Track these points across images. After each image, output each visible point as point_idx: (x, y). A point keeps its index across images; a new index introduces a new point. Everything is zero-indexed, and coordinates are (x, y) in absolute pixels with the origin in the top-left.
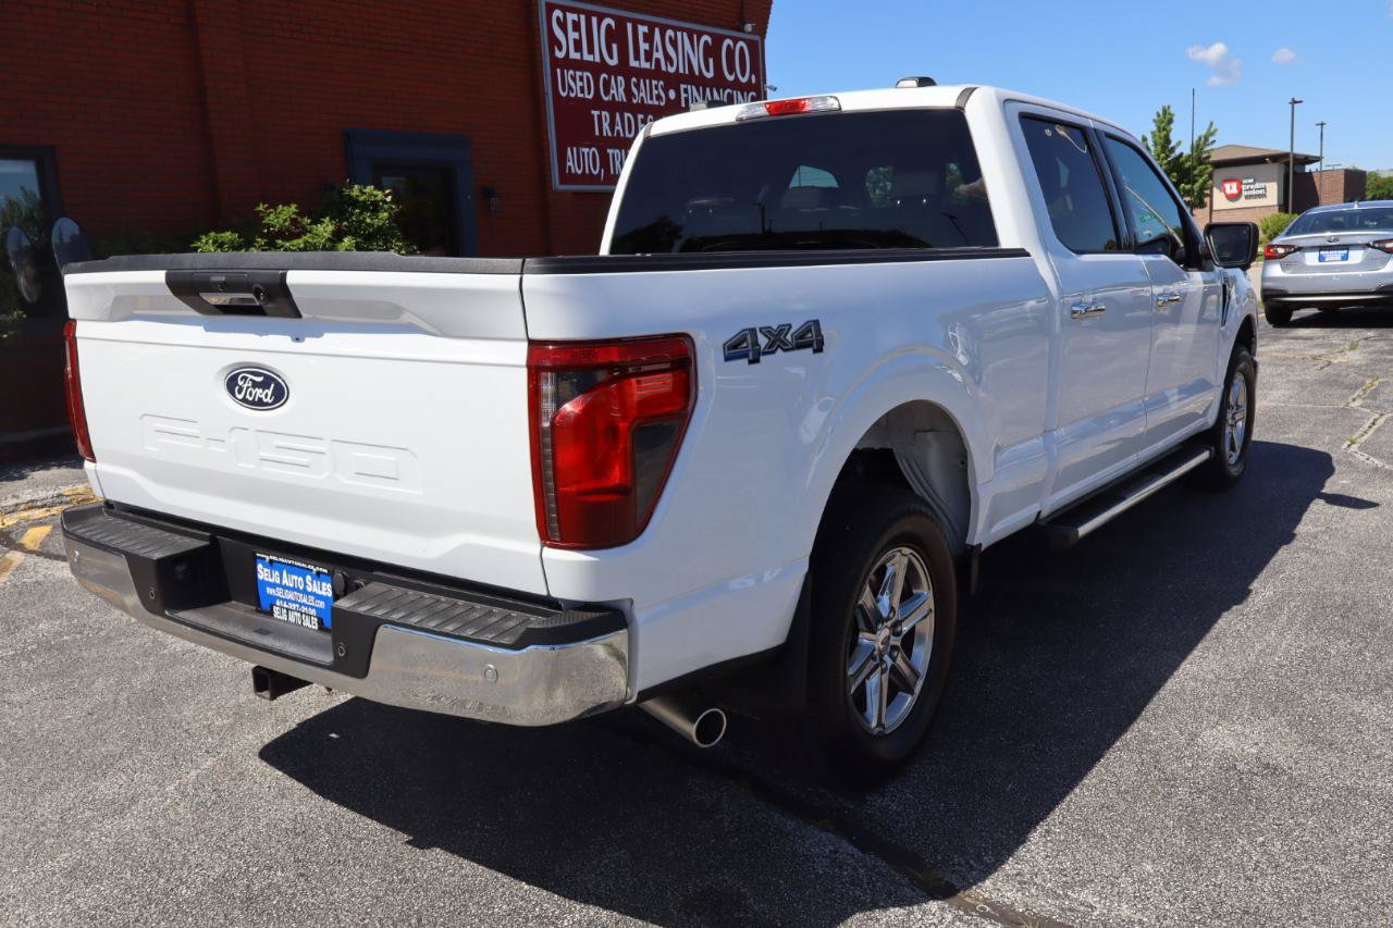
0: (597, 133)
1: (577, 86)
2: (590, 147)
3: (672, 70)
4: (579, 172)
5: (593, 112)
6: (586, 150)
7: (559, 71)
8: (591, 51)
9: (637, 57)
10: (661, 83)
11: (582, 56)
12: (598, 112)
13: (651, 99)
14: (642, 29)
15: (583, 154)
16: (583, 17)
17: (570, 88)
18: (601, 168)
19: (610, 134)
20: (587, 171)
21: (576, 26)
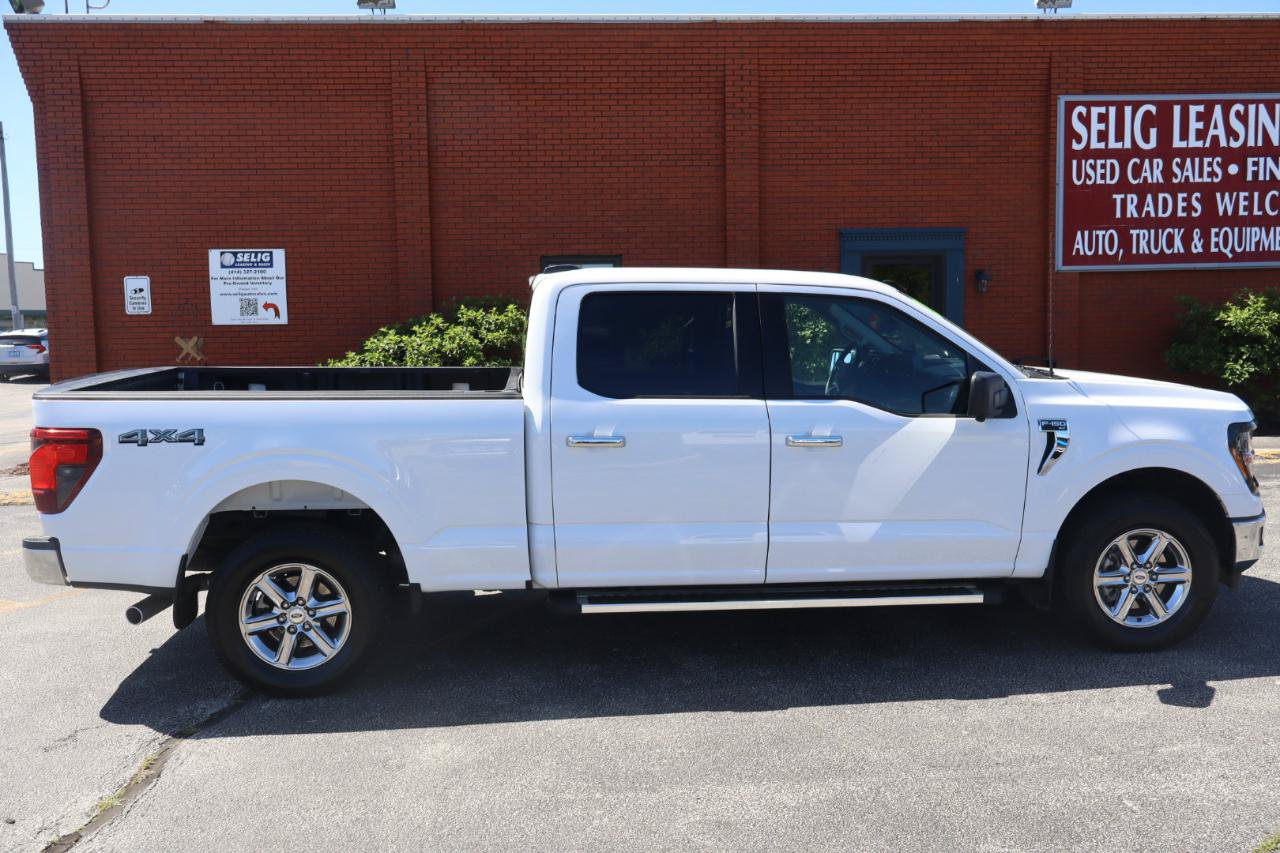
0: (1118, 215)
1: (1097, 174)
2: (1107, 229)
3: (1234, 145)
4: (1089, 253)
5: (1115, 196)
6: (1101, 233)
7: (1075, 162)
8: (1120, 137)
9: (1184, 136)
10: (1219, 159)
11: (1107, 145)
12: (1122, 196)
13: (1201, 175)
14: (1194, 110)
15: (1097, 236)
16: (1112, 110)
17: (1088, 176)
18: (1119, 248)
19: (1136, 215)
20: (1100, 252)
21: (1103, 118)
